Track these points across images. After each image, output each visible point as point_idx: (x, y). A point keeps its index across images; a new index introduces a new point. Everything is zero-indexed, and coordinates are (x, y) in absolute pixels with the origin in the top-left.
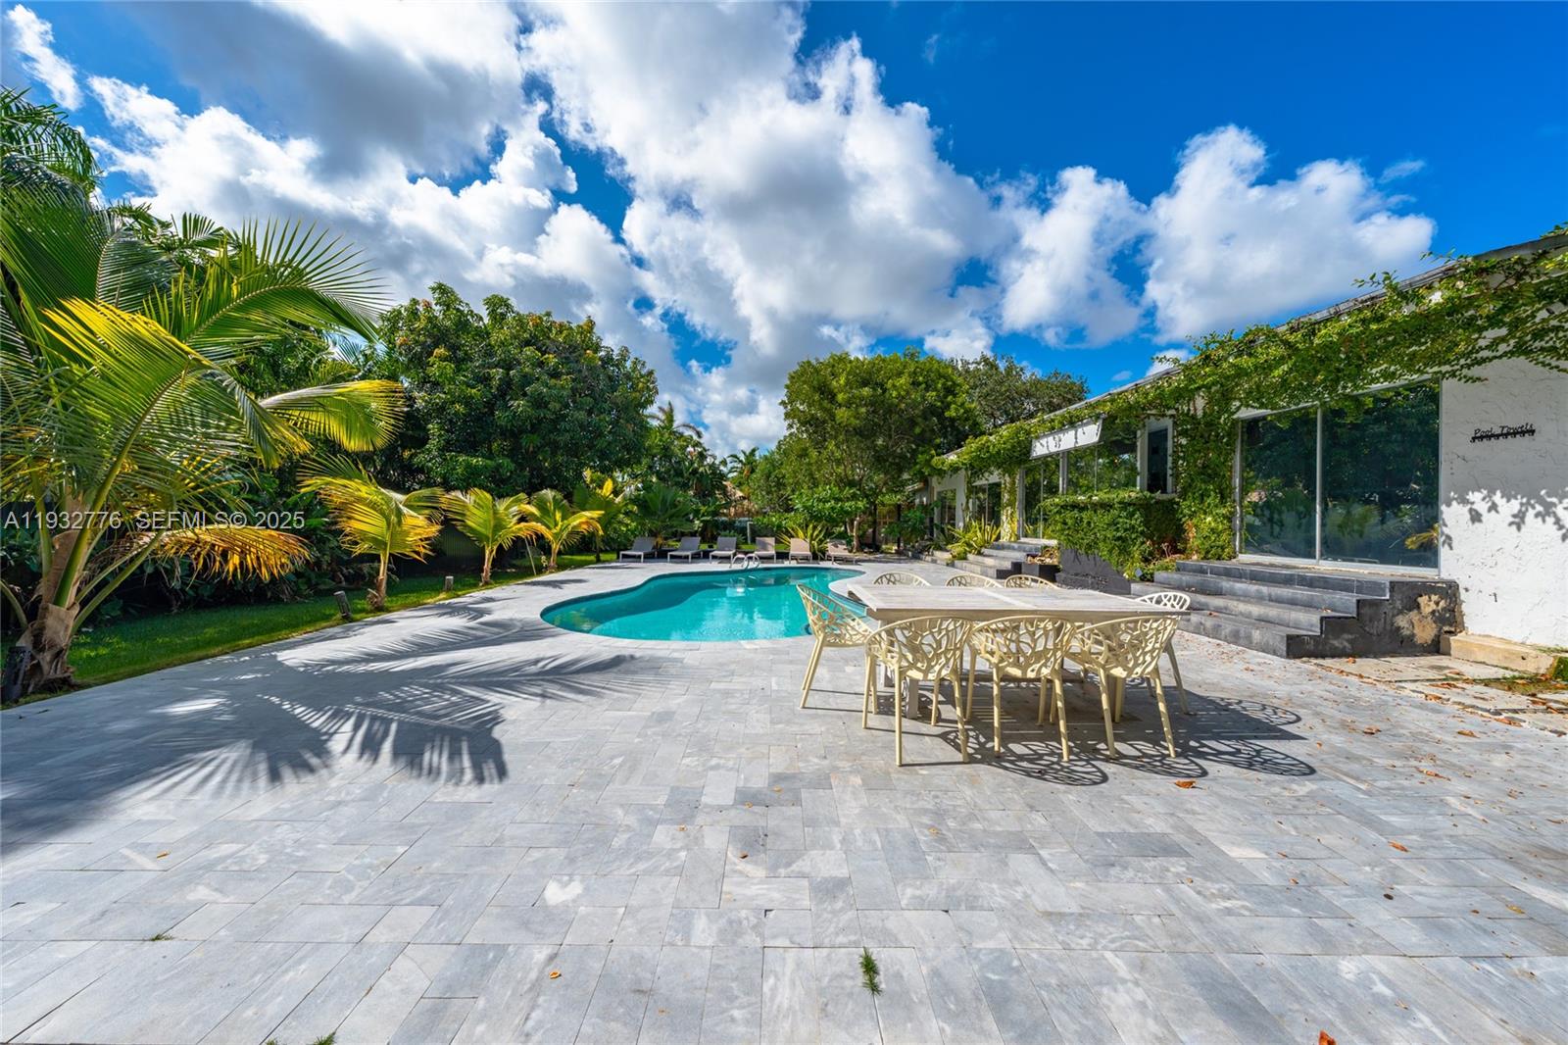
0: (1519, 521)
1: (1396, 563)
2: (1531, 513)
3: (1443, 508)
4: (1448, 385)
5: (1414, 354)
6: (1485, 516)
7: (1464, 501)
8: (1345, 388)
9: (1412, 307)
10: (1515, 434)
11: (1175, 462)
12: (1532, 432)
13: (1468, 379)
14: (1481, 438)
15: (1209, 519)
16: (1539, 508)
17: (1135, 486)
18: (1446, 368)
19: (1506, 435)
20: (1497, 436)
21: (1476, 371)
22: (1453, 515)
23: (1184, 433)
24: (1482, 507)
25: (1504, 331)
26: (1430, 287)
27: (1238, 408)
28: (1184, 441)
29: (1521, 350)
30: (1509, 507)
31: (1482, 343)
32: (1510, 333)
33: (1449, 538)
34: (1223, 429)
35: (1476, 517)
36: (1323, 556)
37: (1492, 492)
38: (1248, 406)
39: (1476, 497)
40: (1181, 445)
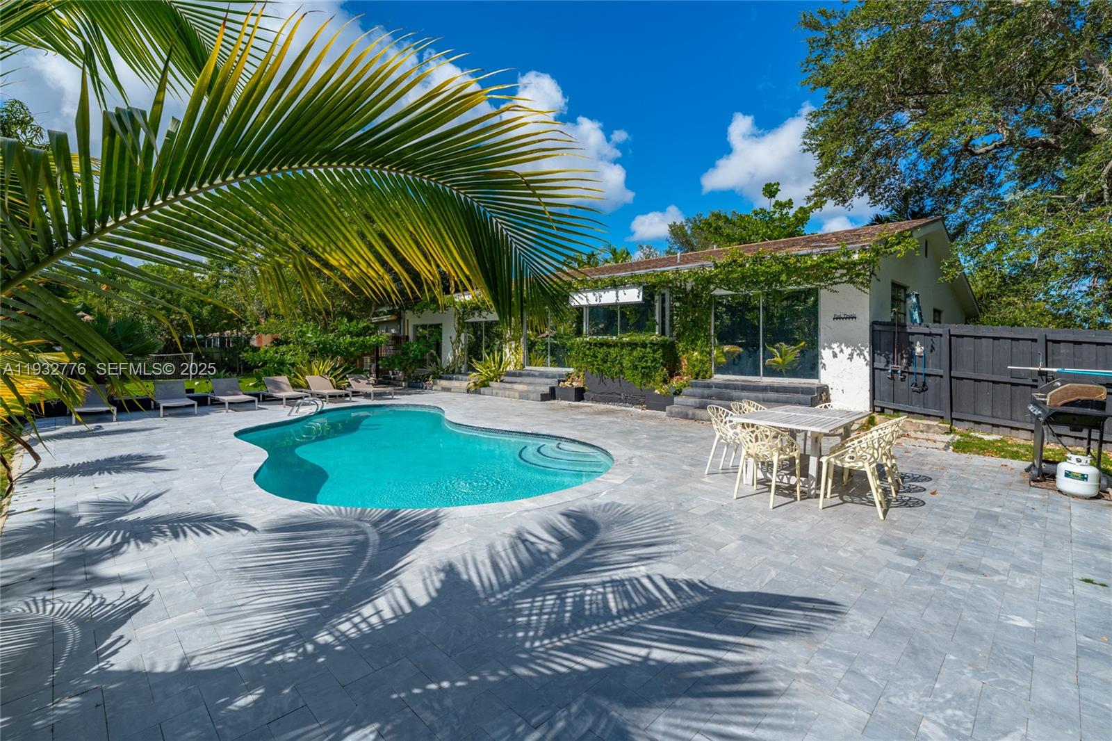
0: (851, 357)
1: (800, 377)
2: (855, 354)
3: (822, 350)
4: (823, 292)
5: (809, 274)
6: (839, 355)
7: (830, 348)
8: (776, 286)
9: (846, 259)
10: (849, 318)
11: (671, 317)
12: (855, 318)
13: (832, 291)
14: (837, 318)
15: (696, 353)
16: (858, 352)
17: (654, 331)
18: (822, 284)
19: (846, 318)
20: (843, 318)
21: (834, 287)
22: (826, 354)
23: (678, 299)
24: (837, 350)
25: (845, 271)
26: (854, 252)
27: (715, 289)
28: (678, 304)
29: (851, 281)
30: (848, 351)
31: (837, 275)
32: (848, 273)
33: (824, 365)
34: (705, 300)
35: (835, 355)
36: (764, 376)
37: (841, 344)
38: (721, 288)
39: (835, 346)
40: (676, 307)
